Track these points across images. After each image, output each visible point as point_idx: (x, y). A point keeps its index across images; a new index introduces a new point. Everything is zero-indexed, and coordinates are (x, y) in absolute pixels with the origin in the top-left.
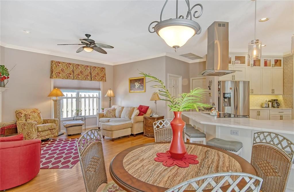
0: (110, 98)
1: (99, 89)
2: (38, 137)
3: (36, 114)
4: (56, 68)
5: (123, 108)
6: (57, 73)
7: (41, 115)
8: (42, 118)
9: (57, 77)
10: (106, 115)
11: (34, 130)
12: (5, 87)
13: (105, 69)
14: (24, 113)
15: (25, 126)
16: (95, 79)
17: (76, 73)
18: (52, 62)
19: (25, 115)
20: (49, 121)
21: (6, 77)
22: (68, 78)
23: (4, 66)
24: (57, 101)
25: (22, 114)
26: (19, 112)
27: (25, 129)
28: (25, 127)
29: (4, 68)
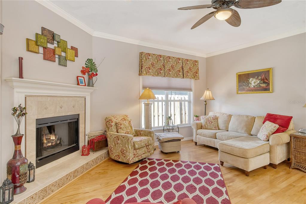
0: (206, 102)
1: (190, 90)
2: (134, 157)
3: (127, 122)
4: (146, 61)
5: (230, 116)
6: (147, 68)
7: (132, 123)
8: (133, 129)
9: (146, 74)
10: (205, 125)
11: (130, 147)
12: (93, 87)
13: (198, 63)
14: (114, 120)
15: (118, 140)
16: (187, 77)
17: (167, 67)
18: (141, 54)
19: (116, 124)
20: (142, 133)
21: (95, 73)
22: (158, 75)
23: (92, 60)
24: (149, 106)
25: (112, 122)
26: (109, 119)
27: (118, 144)
28: (119, 142)
29: (92, 63)
